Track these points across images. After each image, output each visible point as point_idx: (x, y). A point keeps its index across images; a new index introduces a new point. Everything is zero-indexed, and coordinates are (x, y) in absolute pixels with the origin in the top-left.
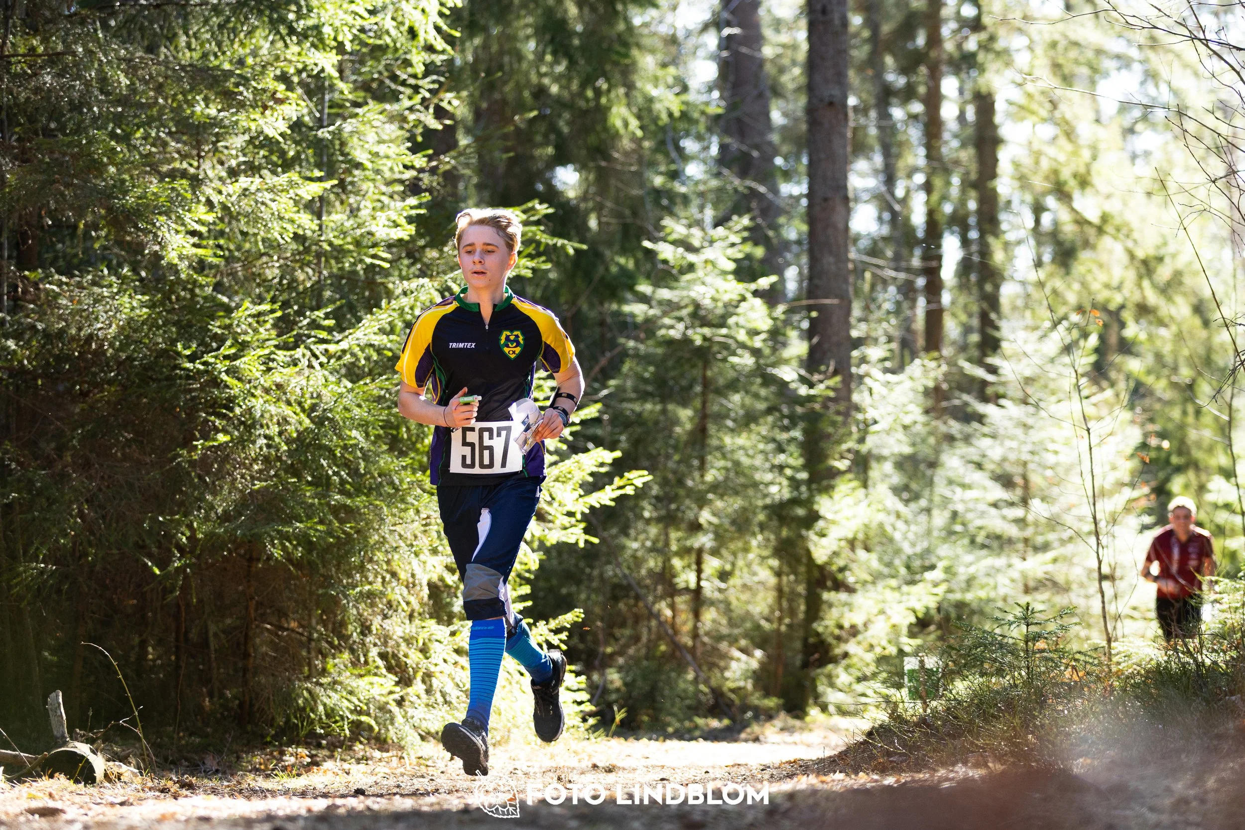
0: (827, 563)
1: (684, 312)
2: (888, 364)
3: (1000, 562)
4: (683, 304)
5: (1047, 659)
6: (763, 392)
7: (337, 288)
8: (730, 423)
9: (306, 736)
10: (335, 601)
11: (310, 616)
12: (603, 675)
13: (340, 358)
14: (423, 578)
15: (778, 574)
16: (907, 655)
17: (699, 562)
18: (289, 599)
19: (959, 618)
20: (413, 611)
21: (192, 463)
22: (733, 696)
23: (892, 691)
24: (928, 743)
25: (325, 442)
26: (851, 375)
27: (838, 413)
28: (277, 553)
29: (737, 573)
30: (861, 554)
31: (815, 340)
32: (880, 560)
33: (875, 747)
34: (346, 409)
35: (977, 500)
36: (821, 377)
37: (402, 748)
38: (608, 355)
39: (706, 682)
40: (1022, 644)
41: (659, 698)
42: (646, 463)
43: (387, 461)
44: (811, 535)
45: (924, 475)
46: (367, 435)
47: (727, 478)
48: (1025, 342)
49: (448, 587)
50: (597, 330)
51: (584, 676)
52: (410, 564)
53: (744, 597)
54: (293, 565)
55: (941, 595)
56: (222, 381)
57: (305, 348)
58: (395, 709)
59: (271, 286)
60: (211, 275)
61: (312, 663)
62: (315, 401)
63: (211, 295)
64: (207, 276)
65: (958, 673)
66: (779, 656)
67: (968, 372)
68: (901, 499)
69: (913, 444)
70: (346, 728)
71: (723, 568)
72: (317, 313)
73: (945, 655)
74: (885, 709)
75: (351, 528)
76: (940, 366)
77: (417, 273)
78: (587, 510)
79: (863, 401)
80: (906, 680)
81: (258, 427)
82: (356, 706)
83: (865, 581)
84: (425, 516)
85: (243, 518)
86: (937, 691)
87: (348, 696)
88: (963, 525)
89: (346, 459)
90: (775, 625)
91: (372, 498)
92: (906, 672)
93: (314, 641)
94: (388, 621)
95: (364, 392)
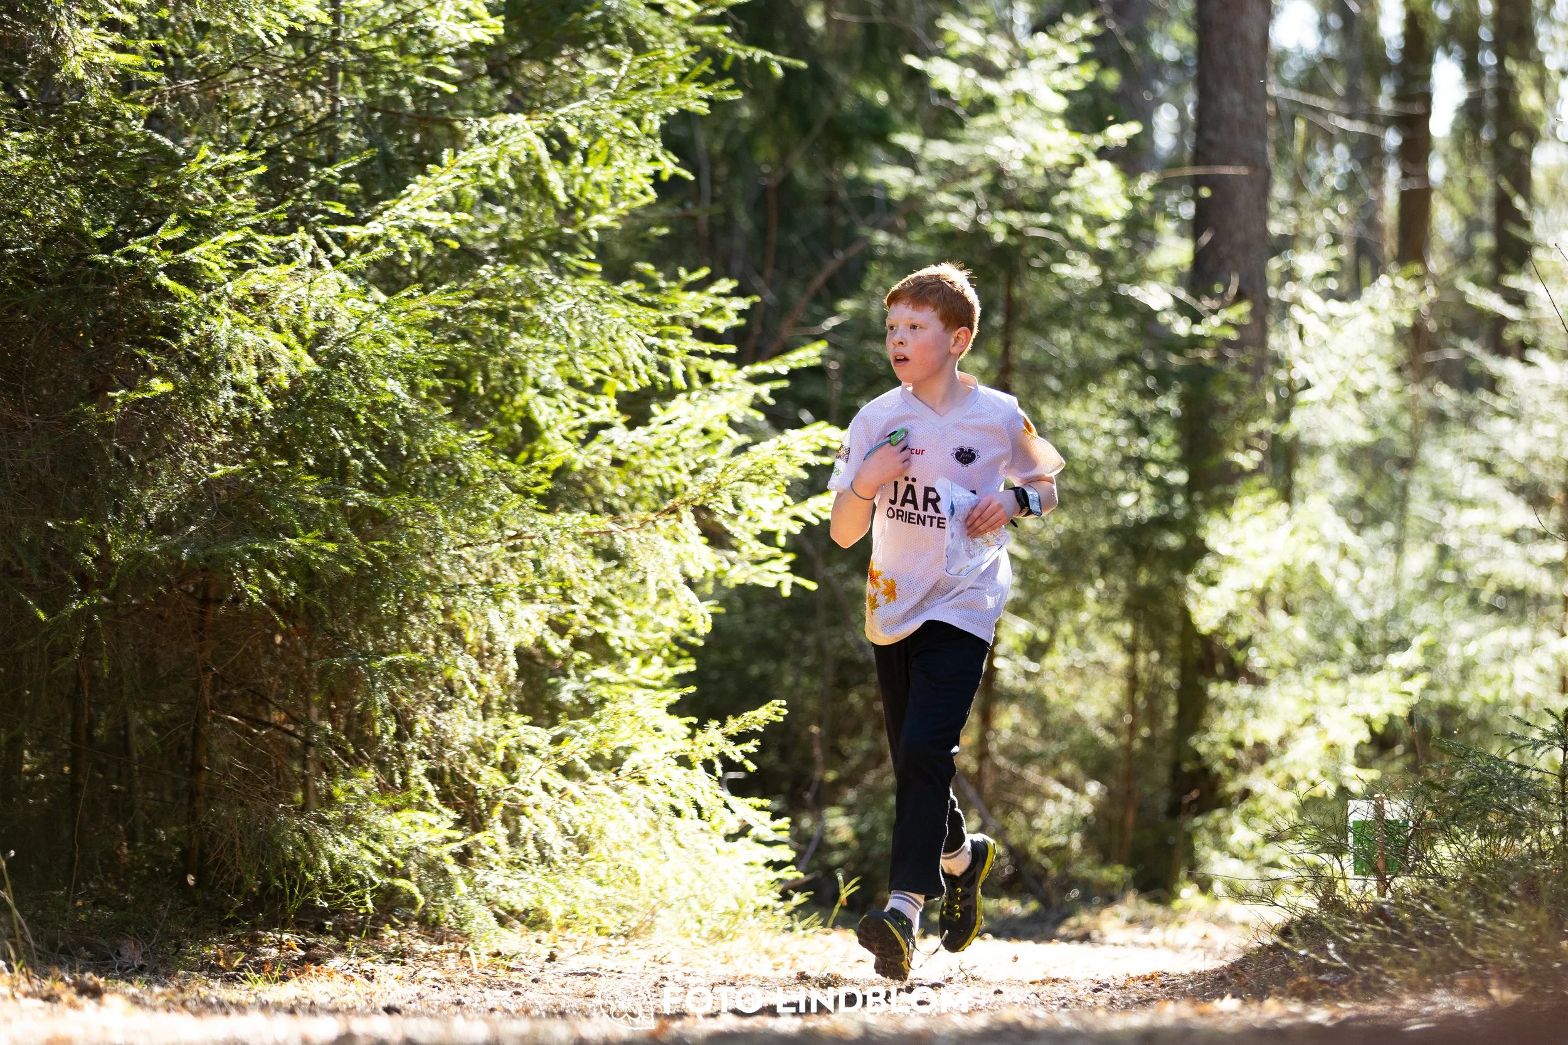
0: (1216, 632)
1: (977, 184)
2: (1332, 284)
3: (1519, 637)
4: (973, 169)
6: (1112, 328)
7: (363, 123)
8: (1053, 383)
9: (298, 913)
10: (350, 677)
11: (308, 704)
12: (819, 819)
13: (366, 250)
14: (508, 642)
15: (1131, 649)
16: (1353, 796)
18: (272, 671)
19: (1446, 733)
20: (489, 698)
21: (106, 430)
22: (1046, 862)
23: (1325, 859)
24: (1385, 951)
25: (337, 396)
26: (1267, 302)
27: (1243, 368)
28: (254, 592)
29: (1059, 645)
30: (1278, 618)
31: (1206, 238)
32: (1311, 629)
33: (1294, 955)
34: (377, 340)
35: (1483, 527)
36: (1214, 304)
37: (464, 937)
38: (840, 255)
39: (1002, 833)
40: (1554, 782)
43: (448, 435)
44: (1191, 582)
45: (1391, 480)
46: (413, 388)
49: (550, 656)
50: (820, 212)
51: (787, 820)
52: (484, 615)
53: (1070, 689)
54: (280, 612)
55: (1416, 694)
56: (159, 286)
57: (308, 231)
58: (454, 869)
59: (247, 120)
60: (143, 100)
61: (311, 784)
62: (322, 325)
63: (143, 134)
64: (135, 101)
65: (1442, 829)
66: (1129, 792)
67: (1472, 302)
68: (1350, 523)
69: (1373, 427)
70: (368, 899)
71: (1034, 637)
72: (328, 170)
73: (1420, 798)
74: (1312, 890)
75: (382, 548)
76: (1423, 289)
77: (506, 103)
78: (796, 528)
79: (1287, 347)
80: (1351, 840)
81: (222, 368)
82: (386, 862)
83: (1283, 666)
84: (513, 533)
85: (192, 528)
86: (1405, 859)
87: (372, 844)
88: (1458, 570)
89: (375, 428)
90: (1123, 739)
91: (420, 498)
92: (1351, 825)
93: (313, 746)
94: (443, 716)
95: (408, 312)
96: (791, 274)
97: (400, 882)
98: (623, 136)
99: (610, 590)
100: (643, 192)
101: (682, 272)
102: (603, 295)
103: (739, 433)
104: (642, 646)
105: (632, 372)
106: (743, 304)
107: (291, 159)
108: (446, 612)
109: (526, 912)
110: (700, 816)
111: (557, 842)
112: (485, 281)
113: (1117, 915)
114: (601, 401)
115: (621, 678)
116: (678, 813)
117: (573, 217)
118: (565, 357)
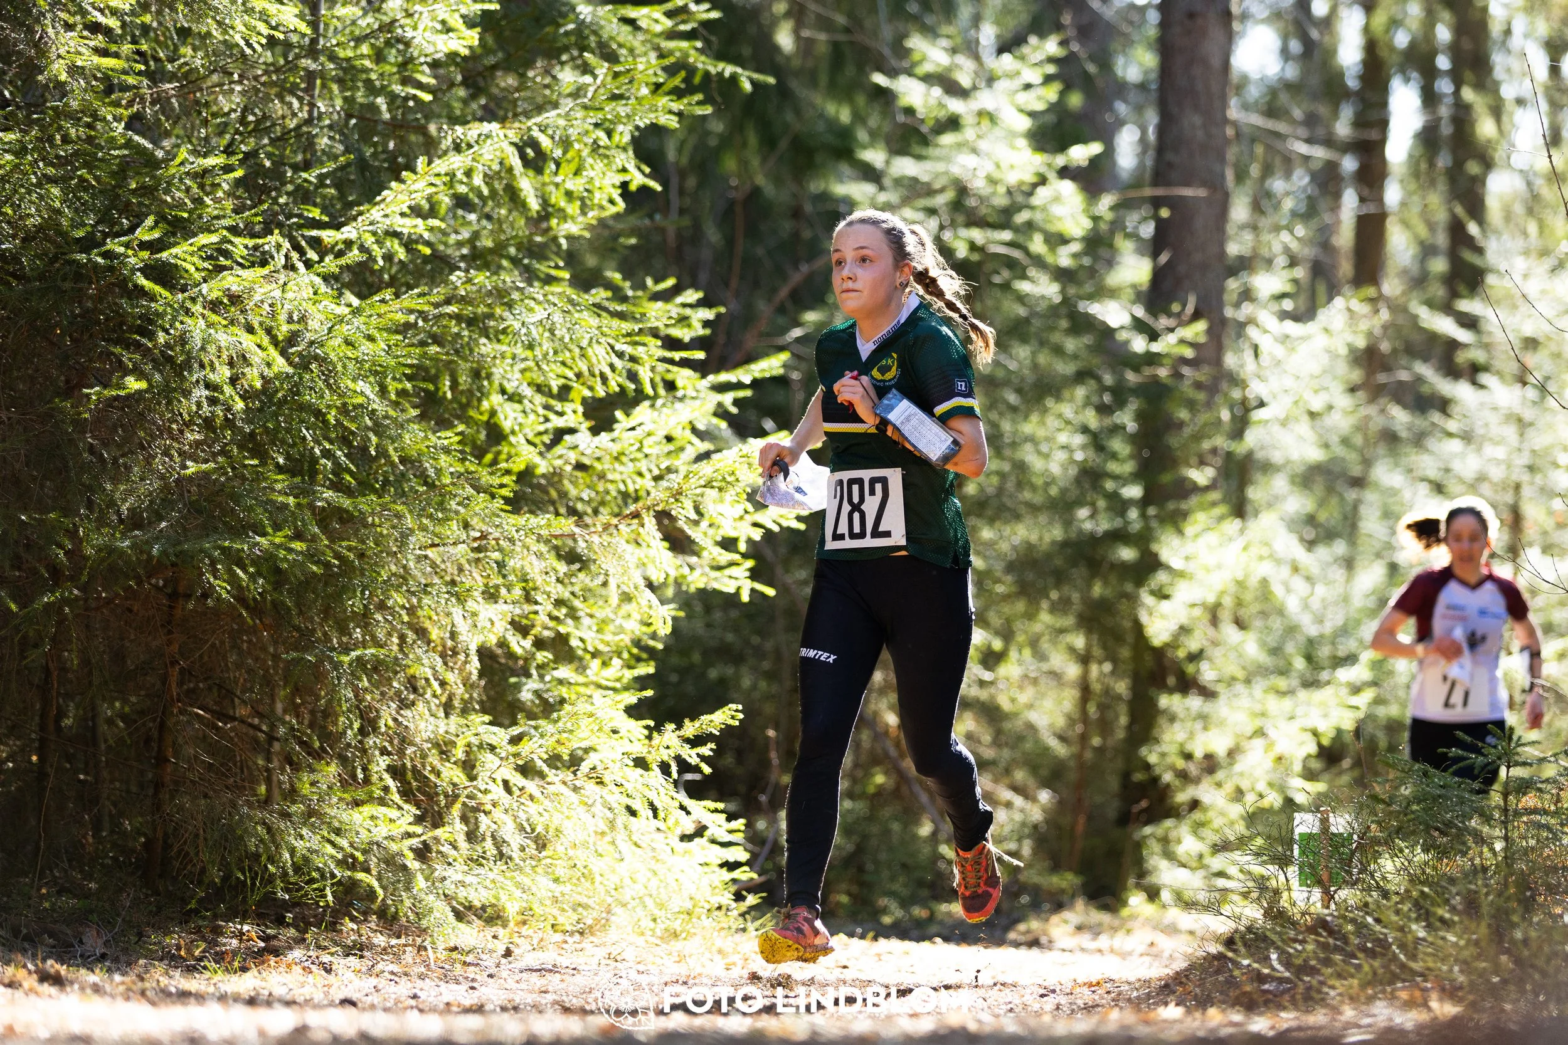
0: (1167, 645)
1: (940, 200)
2: (1288, 305)
4: (937, 186)
5: (1539, 826)
6: (1071, 344)
8: (1012, 398)
9: (259, 904)
10: (317, 673)
11: (273, 699)
12: (774, 821)
13: (339, 254)
14: (472, 641)
15: (1084, 659)
16: (1299, 808)
18: (239, 666)
20: (450, 698)
21: (81, 425)
23: (1271, 870)
24: (1327, 962)
25: (308, 397)
26: (1224, 321)
27: (1198, 386)
28: (222, 588)
29: (1013, 654)
30: (1230, 632)
31: (1164, 258)
32: (1263, 644)
33: (1237, 965)
34: (348, 343)
36: (1171, 322)
37: (422, 932)
38: (805, 268)
40: (1498, 799)
41: (870, 867)
43: (416, 436)
44: (1146, 597)
45: (1342, 499)
46: (383, 391)
47: (1000, 490)
48: (1527, 276)
49: (511, 655)
50: (787, 226)
51: (742, 821)
52: (448, 614)
53: (1024, 698)
54: (247, 608)
55: (1364, 708)
56: (136, 286)
57: (282, 234)
58: (414, 865)
59: (226, 124)
60: (124, 102)
61: (275, 778)
62: (294, 327)
63: (123, 135)
64: (117, 104)
65: (1386, 843)
66: (1079, 800)
67: (1424, 325)
68: (1302, 540)
69: (1326, 446)
70: (328, 891)
71: (989, 647)
72: (304, 175)
73: (1365, 812)
74: (1257, 901)
75: (349, 549)
76: (1377, 311)
77: (479, 113)
78: (757, 535)
79: (1242, 366)
80: (1296, 852)
81: (195, 367)
82: (347, 856)
83: (1234, 679)
84: (478, 534)
85: (164, 524)
86: (1350, 873)
87: (333, 837)
89: (346, 428)
90: (1075, 749)
91: (387, 499)
92: (1297, 837)
93: (278, 739)
94: (406, 713)
95: (379, 316)
96: (756, 284)
97: (361, 876)
98: (596, 147)
99: (573, 593)
100: (612, 202)
101: (649, 282)
102: (574, 303)
103: (702, 440)
104: (602, 648)
105: (599, 379)
106: (708, 314)
107: (268, 164)
108: (411, 611)
109: (484, 908)
110: (655, 816)
111: (515, 840)
112: (456, 288)
113: (1066, 922)
114: (568, 407)
115: (581, 679)
116: (633, 813)
117: (544, 225)
118: (531, 364)
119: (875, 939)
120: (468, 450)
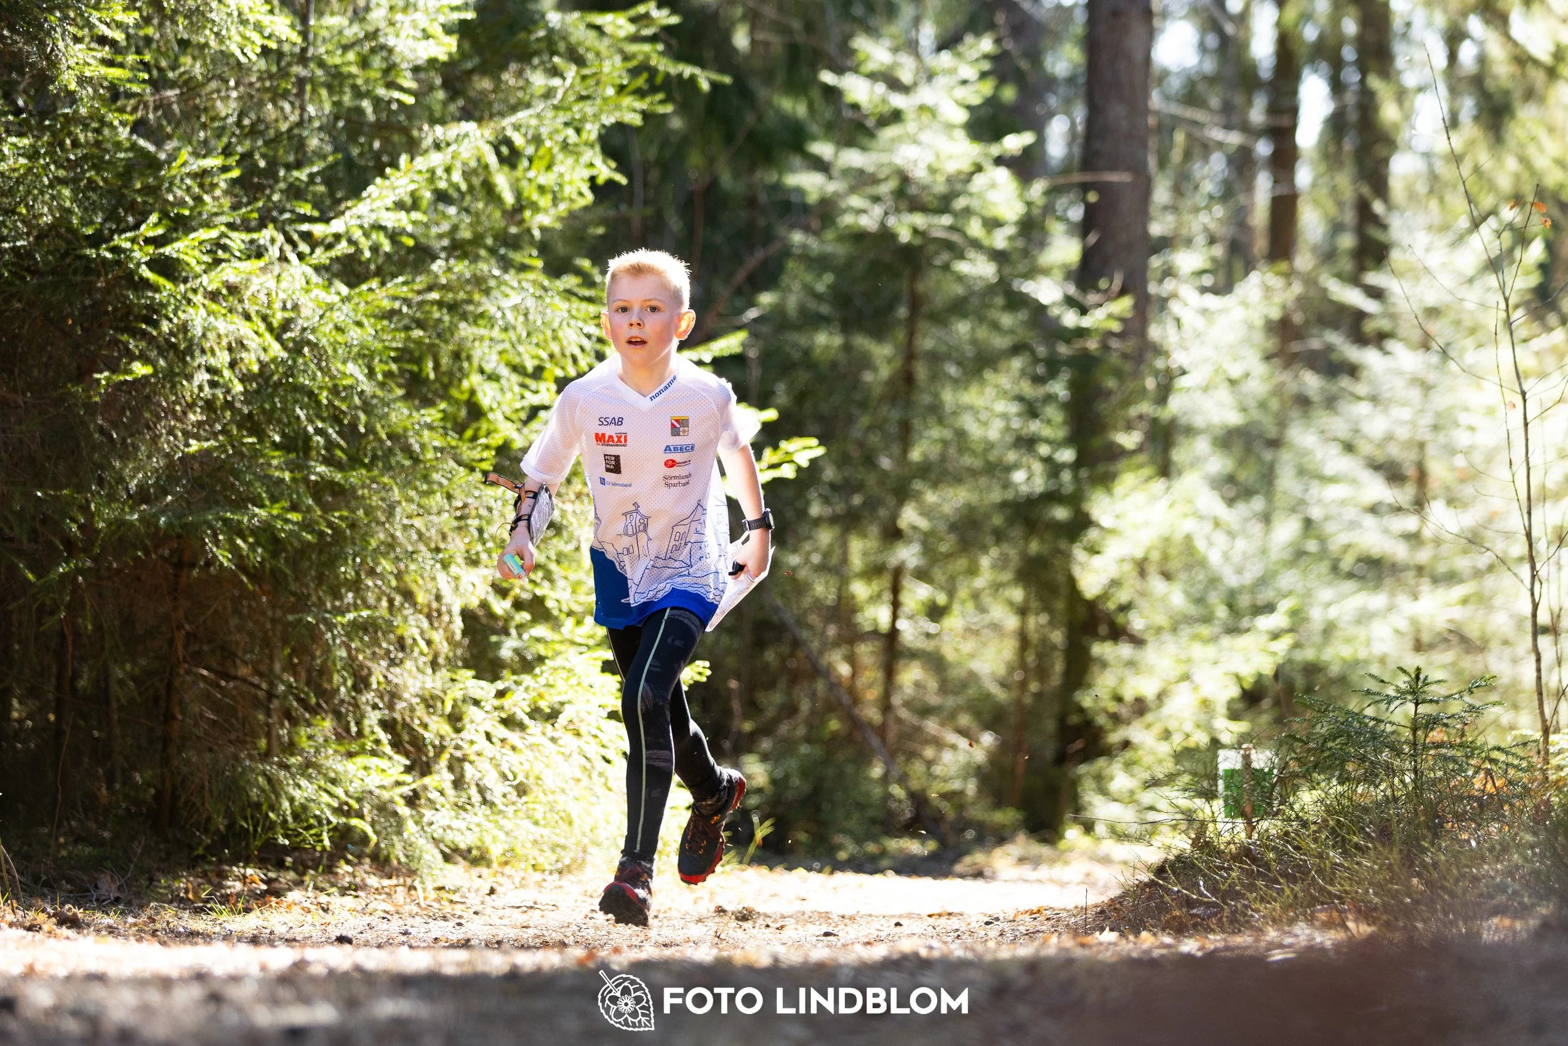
0: (1099, 597)
1: (885, 189)
2: (1208, 280)
3: (1377, 600)
4: (882, 176)
5: (1445, 759)
6: (1007, 320)
7: (328, 134)
8: (952, 370)
9: (261, 849)
10: (314, 634)
11: (271, 658)
13: (329, 247)
14: (455, 603)
15: (1023, 611)
17: (896, 590)
18: (239, 629)
19: (1308, 689)
20: (436, 656)
21: (92, 408)
22: (946, 807)
23: (1199, 802)
24: (1251, 887)
25: (304, 380)
26: (1148, 297)
27: (1125, 356)
28: (224, 557)
29: (956, 608)
30: (1157, 585)
31: (1092, 238)
32: (1187, 594)
33: (1168, 891)
34: (339, 329)
35: (1343, 503)
36: (1099, 298)
37: (412, 873)
38: (760, 254)
39: (903, 780)
40: (1407, 734)
41: (826, 806)
42: (814, 427)
43: (400, 415)
44: (1079, 553)
45: (1259, 459)
46: (371, 374)
47: (943, 458)
48: (1428, 250)
49: (492, 616)
50: (743, 215)
52: (433, 579)
53: (966, 648)
54: (248, 575)
55: (1282, 654)
56: (141, 278)
57: (276, 228)
58: (403, 810)
59: (223, 128)
60: (129, 109)
61: (274, 733)
62: (287, 315)
63: (129, 139)
64: (122, 110)
65: (1304, 777)
66: (1021, 739)
67: (1334, 298)
68: (1223, 498)
69: (1244, 410)
70: (325, 837)
71: (934, 601)
72: (296, 174)
73: (1284, 748)
74: (1185, 832)
75: (341, 518)
76: (1290, 285)
77: (458, 114)
79: (1165, 338)
80: (1221, 784)
81: (197, 353)
82: (342, 803)
83: (1161, 628)
84: (460, 504)
85: (169, 498)
86: (1270, 805)
87: (329, 786)
88: (1322, 540)
89: (337, 408)
90: (1014, 694)
91: (376, 472)
92: (1221, 773)
93: (277, 697)
94: (396, 670)
95: (367, 303)
96: (715, 269)
97: (355, 822)
98: (565, 146)
100: (581, 194)
102: (545, 289)
104: (576, 608)
105: (570, 361)
107: (262, 164)
108: (399, 576)
109: (469, 850)
111: (497, 787)
112: (437, 276)
113: (1008, 854)
114: (542, 386)
115: (556, 637)
116: (608, 762)
117: (518, 218)
118: (507, 346)
119: (832, 873)
120: (449, 425)
